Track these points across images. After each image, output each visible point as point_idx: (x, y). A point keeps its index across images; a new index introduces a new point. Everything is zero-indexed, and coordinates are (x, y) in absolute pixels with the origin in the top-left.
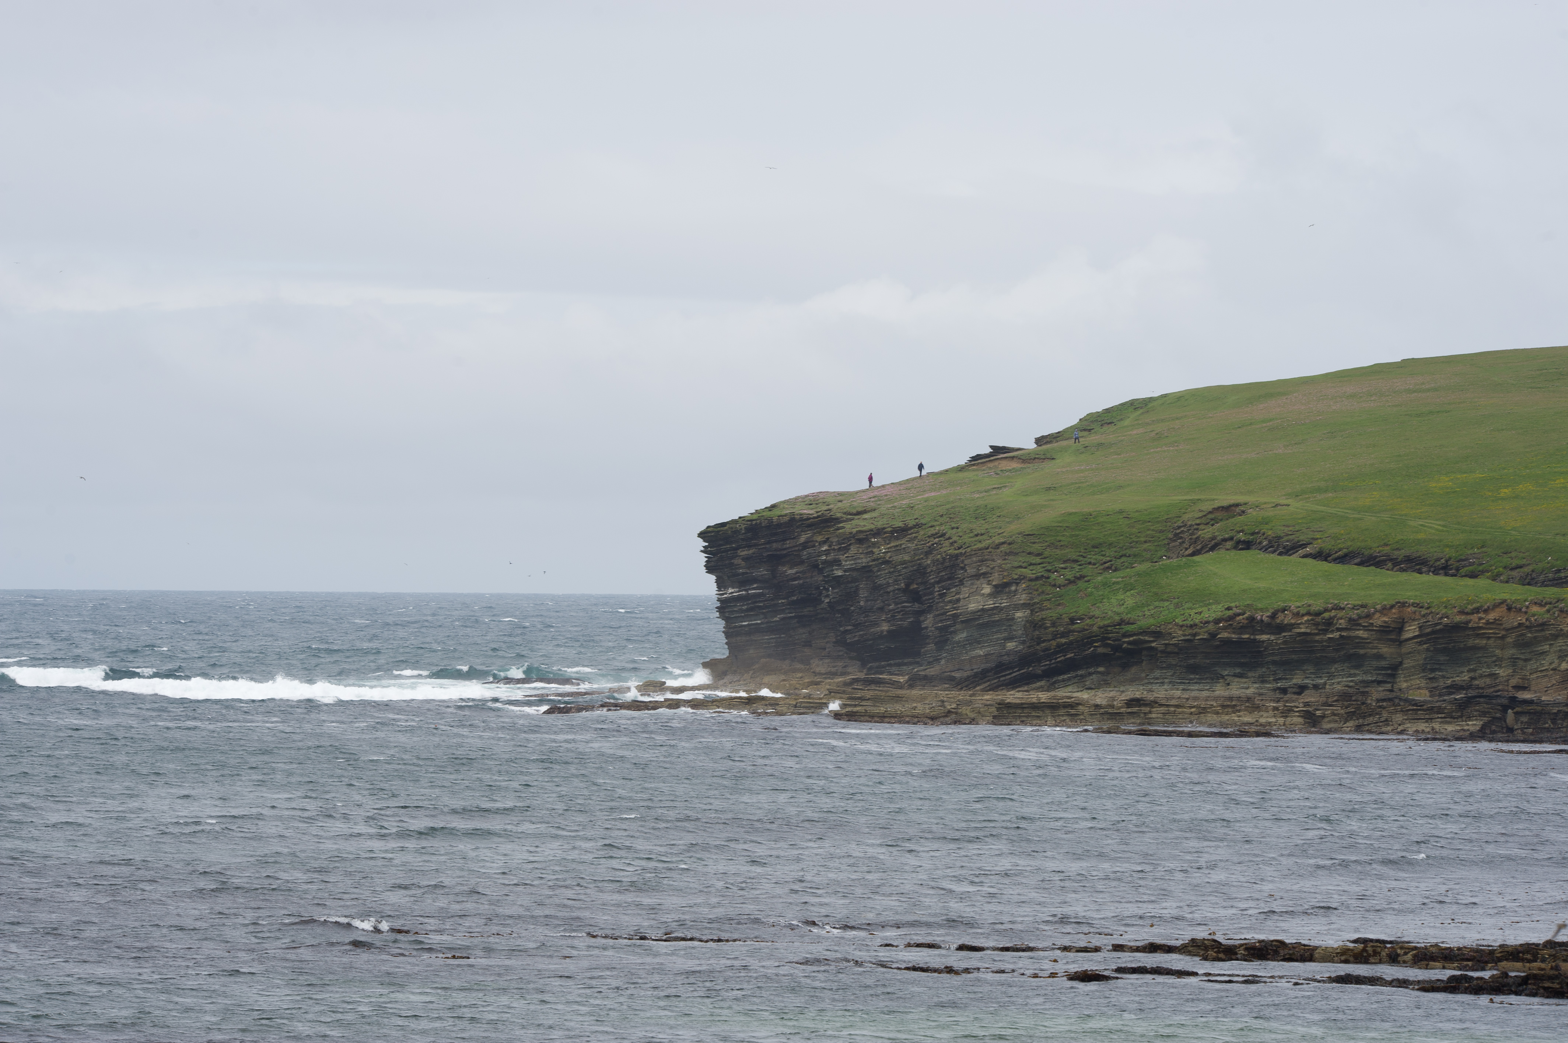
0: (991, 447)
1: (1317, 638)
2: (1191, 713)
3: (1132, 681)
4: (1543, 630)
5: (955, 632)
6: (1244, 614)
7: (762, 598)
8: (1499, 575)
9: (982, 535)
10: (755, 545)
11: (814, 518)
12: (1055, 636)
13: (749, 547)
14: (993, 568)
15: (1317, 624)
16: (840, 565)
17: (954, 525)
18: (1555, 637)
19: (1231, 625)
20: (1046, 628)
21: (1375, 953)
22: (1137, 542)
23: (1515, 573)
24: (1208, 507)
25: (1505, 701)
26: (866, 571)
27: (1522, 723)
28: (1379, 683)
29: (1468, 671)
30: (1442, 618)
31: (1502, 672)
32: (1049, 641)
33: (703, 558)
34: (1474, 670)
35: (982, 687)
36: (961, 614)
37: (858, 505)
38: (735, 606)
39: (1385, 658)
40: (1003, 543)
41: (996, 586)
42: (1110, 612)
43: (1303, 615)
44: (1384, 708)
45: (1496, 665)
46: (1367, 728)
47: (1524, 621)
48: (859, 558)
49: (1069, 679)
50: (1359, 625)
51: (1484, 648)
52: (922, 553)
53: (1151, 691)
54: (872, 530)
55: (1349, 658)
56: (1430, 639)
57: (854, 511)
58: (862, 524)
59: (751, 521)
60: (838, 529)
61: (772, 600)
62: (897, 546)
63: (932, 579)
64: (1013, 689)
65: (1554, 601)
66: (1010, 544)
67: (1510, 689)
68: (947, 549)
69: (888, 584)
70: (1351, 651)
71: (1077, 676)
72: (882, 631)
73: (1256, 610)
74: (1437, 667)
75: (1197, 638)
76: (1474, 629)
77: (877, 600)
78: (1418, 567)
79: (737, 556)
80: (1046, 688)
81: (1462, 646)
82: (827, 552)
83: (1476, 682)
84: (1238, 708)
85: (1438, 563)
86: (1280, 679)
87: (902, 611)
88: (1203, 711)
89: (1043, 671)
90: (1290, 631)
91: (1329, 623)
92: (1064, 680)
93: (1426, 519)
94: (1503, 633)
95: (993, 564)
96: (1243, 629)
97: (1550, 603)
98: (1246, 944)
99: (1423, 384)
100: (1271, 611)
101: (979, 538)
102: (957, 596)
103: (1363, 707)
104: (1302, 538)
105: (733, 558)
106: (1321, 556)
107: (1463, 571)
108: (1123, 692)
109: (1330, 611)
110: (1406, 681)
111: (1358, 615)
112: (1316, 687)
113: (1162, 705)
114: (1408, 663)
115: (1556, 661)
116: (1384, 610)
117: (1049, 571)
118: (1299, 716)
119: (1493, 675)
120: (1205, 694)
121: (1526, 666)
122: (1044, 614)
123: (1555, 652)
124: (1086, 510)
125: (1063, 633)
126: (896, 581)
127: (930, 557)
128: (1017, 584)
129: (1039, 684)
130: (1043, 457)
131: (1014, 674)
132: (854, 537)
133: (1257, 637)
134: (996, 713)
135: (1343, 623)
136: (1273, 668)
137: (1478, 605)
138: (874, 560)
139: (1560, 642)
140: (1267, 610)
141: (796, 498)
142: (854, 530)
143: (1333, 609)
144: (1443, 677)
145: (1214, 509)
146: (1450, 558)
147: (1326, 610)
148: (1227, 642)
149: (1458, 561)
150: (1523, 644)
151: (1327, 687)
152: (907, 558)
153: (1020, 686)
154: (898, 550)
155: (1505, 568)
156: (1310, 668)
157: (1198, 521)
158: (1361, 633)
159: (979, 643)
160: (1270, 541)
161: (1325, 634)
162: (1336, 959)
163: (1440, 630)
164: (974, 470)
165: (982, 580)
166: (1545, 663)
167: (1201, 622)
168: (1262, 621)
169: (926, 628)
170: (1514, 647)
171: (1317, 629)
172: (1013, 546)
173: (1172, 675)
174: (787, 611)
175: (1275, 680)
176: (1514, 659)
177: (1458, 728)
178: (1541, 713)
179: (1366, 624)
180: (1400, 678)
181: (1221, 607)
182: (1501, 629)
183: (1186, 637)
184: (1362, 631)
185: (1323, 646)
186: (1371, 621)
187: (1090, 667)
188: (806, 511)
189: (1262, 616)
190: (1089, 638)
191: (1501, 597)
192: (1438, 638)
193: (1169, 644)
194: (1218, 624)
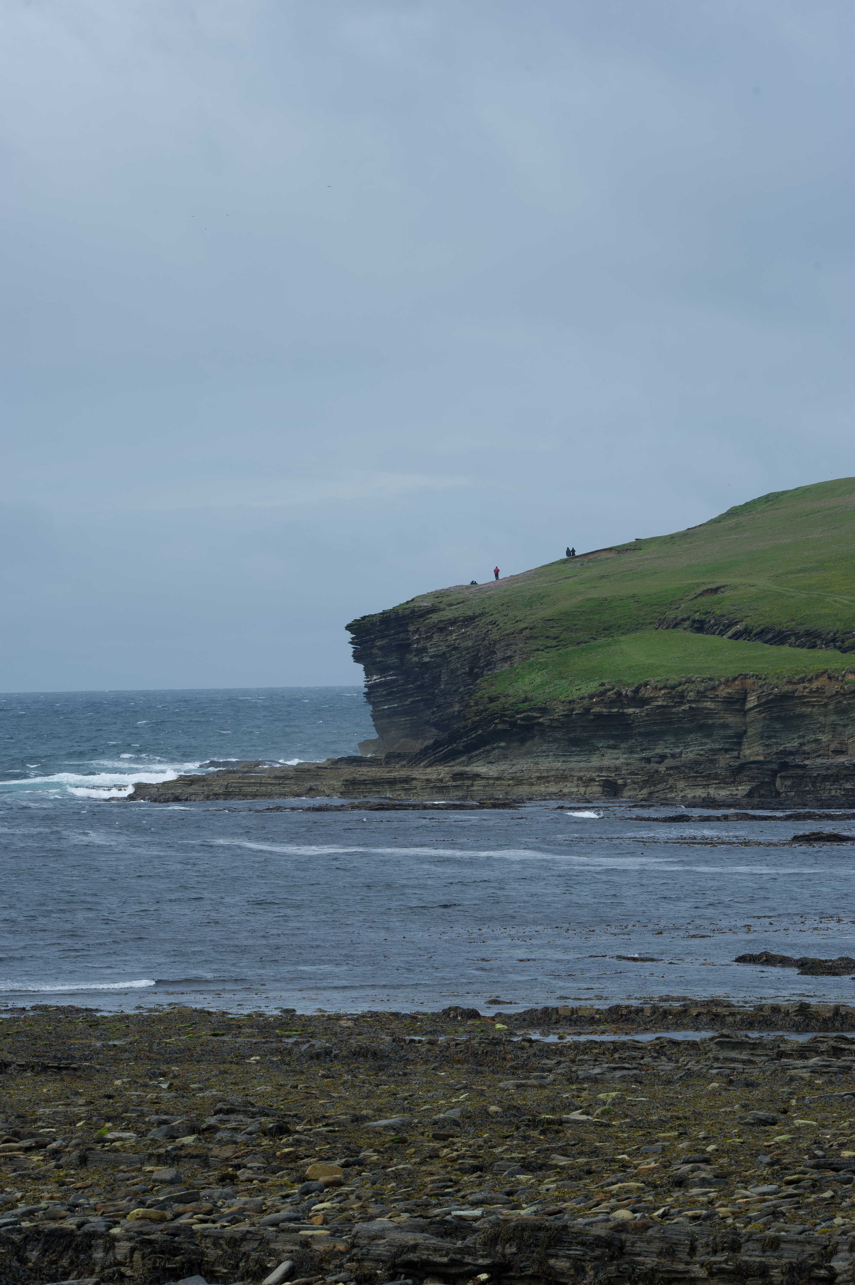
1: (674, 710)
3: (528, 754)
4: (854, 697)
6: (613, 689)
7: (397, 684)
9: (519, 621)
10: (388, 636)
12: (474, 715)
13: (383, 637)
14: (515, 651)
15: (672, 697)
16: (426, 652)
17: (506, 613)
19: (602, 700)
24: (702, 589)
25: (774, 766)
28: (727, 751)
29: (798, 738)
30: (773, 688)
31: (824, 738)
32: (470, 719)
33: (350, 649)
34: (803, 737)
38: (378, 691)
39: (731, 727)
40: (526, 628)
43: (661, 689)
45: (820, 731)
47: (839, 689)
48: (440, 646)
49: (480, 754)
50: (706, 697)
51: (809, 716)
52: (479, 639)
54: (450, 620)
55: (700, 728)
56: (766, 709)
58: (450, 614)
60: (430, 619)
61: (403, 685)
62: (464, 633)
63: (482, 662)
67: (830, 753)
68: (494, 636)
69: (457, 669)
70: (702, 722)
71: (485, 751)
72: (454, 712)
73: (624, 685)
74: (772, 734)
75: (574, 713)
76: (800, 698)
77: (452, 683)
78: (813, 642)
79: (376, 646)
80: (466, 763)
81: (792, 714)
82: (418, 641)
83: (805, 748)
86: (645, 749)
87: (468, 693)
89: (463, 747)
90: (648, 704)
91: (682, 696)
92: (476, 756)
93: (844, 595)
94: (826, 700)
96: (612, 703)
100: (636, 685)
104: (739, 616)
105: (372, 648)
107: (847, 643)
108: (514, 765)
109: (685, 684)
110: (749, 748)
111: (705, 687)
112: (673, 756)
114: (751, 731)
116: (727, 682)
119: (817, 741)
121: (844, 732)
125: (481, 711)
126: (462, 665)
132: (435, 626)
133: (625, 711)
135: (692, 695)
136: (640, 739)
137: (804, 675)
138: (447, 647)
140: (632, 685)
141: (433, 593)
142: (436, 621)
143: (686, 683)
144: (777, 743)
145: (704, 591)
147: (680, 684)
148: (599, 716)
149: (844, 634)
150: (842, 711)
152: (470, 644)
154: (464, 637)
158: (709, 704)
161: (680, 706)
163: (772, 699)
167: (579, 699)
168: (627, 695)
170: (834, 714)
171: (673, 702)
172: (534, 631)
173: (557, 749)
174: (415, 695)
175: (642, 750)
176: (834, 726)
177: (728, 793)
178: (803, 777)
179: (712, 696)
180: (745, 746)
181: (596, 684)
182: (822, 698)
183: (565, 713)
184: (709, 703)
185: (679, 718)
186: (716, 693)
187: (494, 743)
188: (426, 604)
189: (627, 691)
190: (492, 715)
191: (826, 667)
192: (772, 707)
193: (554, 719)
194: (592, 699)
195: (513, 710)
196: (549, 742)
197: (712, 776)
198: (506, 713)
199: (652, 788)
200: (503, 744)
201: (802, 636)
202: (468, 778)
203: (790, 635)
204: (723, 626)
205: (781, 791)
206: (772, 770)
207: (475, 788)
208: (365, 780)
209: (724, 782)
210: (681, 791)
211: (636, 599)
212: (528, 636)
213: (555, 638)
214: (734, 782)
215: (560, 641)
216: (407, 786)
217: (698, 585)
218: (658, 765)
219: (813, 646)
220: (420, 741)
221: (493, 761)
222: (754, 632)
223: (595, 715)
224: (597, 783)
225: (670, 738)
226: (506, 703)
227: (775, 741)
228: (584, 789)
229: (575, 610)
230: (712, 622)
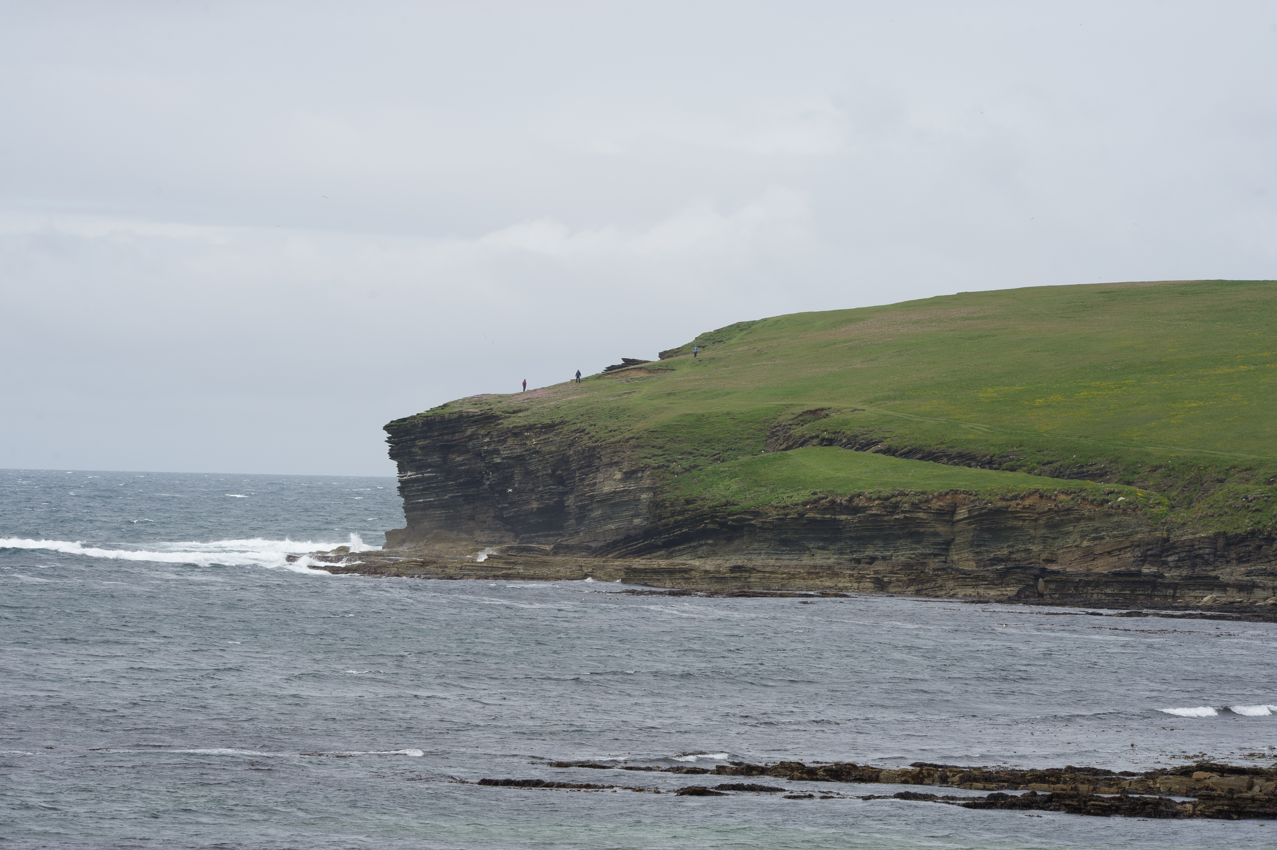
0: (623, 359)
1: (886, 518)
2: (783, 578)
3: (736, 551)
4: (1068, 514)
5: (592, 510)
6: (826, 498)
7: (435, 480)
8: (1033, 469)
9: (615, 431)
10: (430, 437)
11: (479, 415)
12: (673, 514)
13: (425, 438)
14: (624, 458)
15: (885, 507)
16: (499, 454)
17: (592, 423)
18: (1078, 520)
19: (816, 507)
20: (666, 508)
21: (929, 775)
22: (741, 439)
23: (1046, 468)
24: (798, 410)
25: (1037, 572)
26: (520, 459)
27: (1050, 589)
28: (936, 555)
29: (1007, 547)
30: (986, 504)
31: (1035, 548)
32: (668, 518)
33: (387, 447)
34: (1012, 546)
35: (613, 555)
36: (597, 495)
37: (515, 405)
38: (413, 486)
39: (940, 536)
40: (632, 438)
41: (625, 473)
42: (718, 495)
43: (874, 500)
44: (939, 576)
45: (1030, 542)
46: (925, 592)
47: (1053, 506)
48: (514, 449)
49: (684, 549)
50: (920, 508)
51: (1020, 528)
52: (566, 445)
53: (750, 560)
54: (525, 426)
55: (911, 535)
56: (977, 521)
57: (511, 410)
58: (517, 421)
59: (427, 417)
60: (498, 425)
61: (443, 482)
62: (545, 439)
63: (574, 466)
64: (639, 556)
65: (1077, 491)
66: (637, 439)
67: (1041, 562)
68: (586, 442)
69: (538, 470)
70: (913, 530)
71: (690, 547)
72: (532, 509)
73: (837, 495)
74: (982, 543)
75: (789, 517)
76: (1012, 512)
77: (528, 483)
78: (968, 462)
79: (415, 446)
80: (665, 556)
81: (1003, 526)
82: (488, 444)
83: (1014, 556)
84: (821, 575)
85: (985, 459)
86: (855, 551)
87: (549, 492)
88: (792, 576)
89: (663, 542)
90: (864, 512)
91: (896, 506)
92: (680, 550)
93: (975, 422)
94: (1036, 516)
95: (623, 455)
96: (825, 510)
97: (1075, 493)
98: (825, 767)
99: (974, 313)
100: (849, 496)
101: (613, 433)
102: (594, 481)
103: (922, 575)
104: (874, 437)
105: (412, 447)
106: (890, 451)
107: (1004, 466)
108: (728, 560)
109: (897, 496)
110: (957, 554)
111: (919, 500)
112: (884, 558)
113: (759, 572)
114: (958, 540)
115: (1079, 540)
116: (940, 496)
117: (669, 461)
118: (870, 582)
119: (1027, 551)
120: (794, 563)
121: (1054, 544)
122: (664, 496)
123: (1078, 532)
124: (700, 412)
125: (679, 511)
126: (544, 467)
127: (573, 448)
128: (643, 471)
129: (659, 553)
130: (665, 368)
131: (639, 545)
132: (510, 431)
133: (837, 517)
134: (624, 576)
135: (907, 507)
136: (849, 542)
137: (1016, 493)
138: (526, 451)
139: (1082, 524)
140: (845, 495)
141: (464, 399)
142: (511, 426)
143: (899, 495)
144: (987, 551)
145: (804, 412)
146: (994, 455)
147: (893, 496)
148: (812, 521)
149: (1001, 457)
150: (1052, 526)
151: (893, 558)
152: (553, 449)
153: (644, 555)
154: (546, 442)
155: (1038, 463)
156: (880, 543)
157: (790, 422)
158: (921, 515)
159: (611, 518)
160: (848, 439)
161: (892, 516)
162: (897, 779)
163: (985, 513)
164: (609, 378)
165: (614, 468)
166: (1070, 541)
167: (792, 504)
168: (841, 504)
169: (568, 506)
170: (1044, 528)
171: (885, 511)
172: (640, 440)
173: (768, 547)
174: (455, 491)
175: (851, 552)
176: (1044, 538)
177: (999, 593)
178: (1066, 582)
179: (925, 508)
180: (953, 552)
181: (808, 492)
182: (1034, 513)
183: (780, 516)
185: (890, 525)
186: (929, 505)
187: (701, 540)
188: (471, 410)
189: (844, 500)
191: (1038, 488)
192: (983, 520)
193: (766, 522)
194: (805, 506)
195: (724, 512)
196: (760, 541)
197: (981, 578)
198: (718, 514)
200: (710, 541)
201: (954, 458)
202: (746, 571)
203: (943, 455)
204: (860, 445)
205: (1045, 593)
206: (1034, 575)
207: (752, 580)
211: (731, 416)
214: (1001, 584)
219: (969, 466)
220: (455, 532)
222: (903, 450)
224: (868, 580)
227: (984, 548)
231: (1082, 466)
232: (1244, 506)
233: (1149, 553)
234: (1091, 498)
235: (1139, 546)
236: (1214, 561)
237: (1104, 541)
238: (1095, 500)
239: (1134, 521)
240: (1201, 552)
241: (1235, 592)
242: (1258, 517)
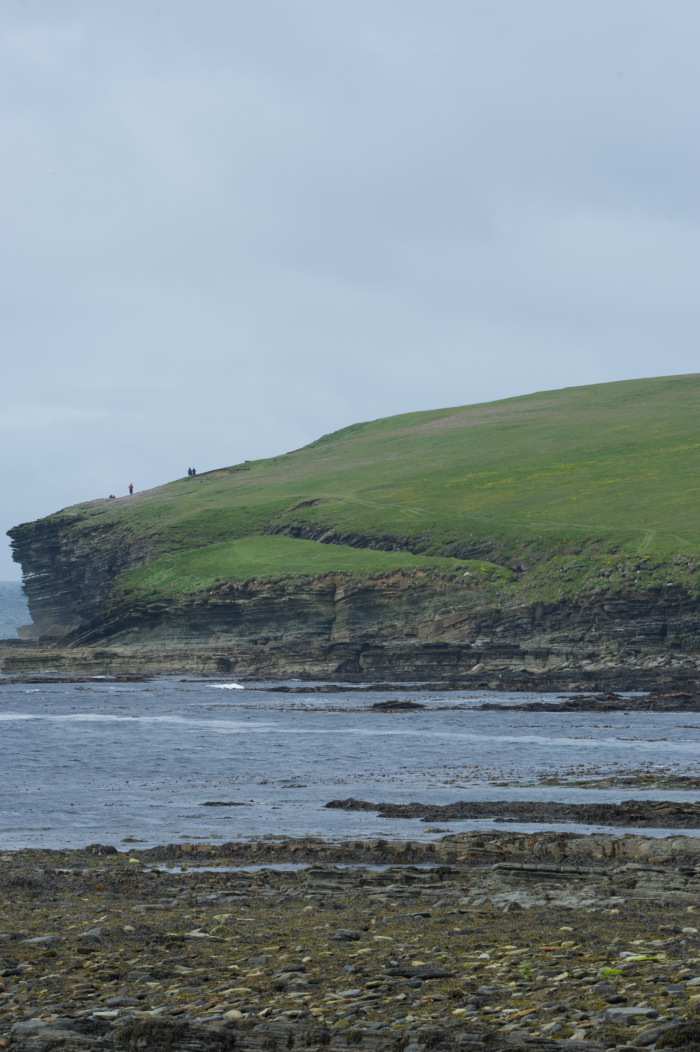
1: (276, 601)
2: (141, 663)
3: (157, 637)
4: (423, 591)
6: (226, 584)
7: (49, 580)
9: (150, 528)
10: (41, 540)
11: (72, 519)
12: (112, 605)
13: (38, 541)
14: (147, 553)
15: (275, 591)
16: (73, 554)
17: (139, 522)
18: (432, 595)
19: (218, 593)
24: (300, 502)
25: (358, 647)
26: (87, 557)
27: (368, 663)
28: (319, 634)
29: (377, 624)
30: (357, 583)
31: (399, 624)
33: (10, 551)
35: (72, 645)
38: (33, 586)
39: (323, 615)
40: (155, 534)
43: (265, 584)
45: (395, 619)
47: (411, 584)
48: (84, 548)
49: (117, 637)
50: (303, 590)
51: (387, 606)
52: (117, 543)
54: (93, 527)
55: (298, 616)
56: (351, 600)
60: (77, 526)
61: (54, 580)
62: (105, 538)
64: (88, 645)
65: (432, 568)
66: (159, 534)
67: (404, 636)
68: (129, 540)
69: (99, 567)
70: (299, 611)
71: (121, 635)
72: (96, 603)
73: (236, 581)
74: (357, 620)
75: (195, 603)
76: (379, 591)
77: (94, 579)
78: (390, 546)
79: (31, 549)
80: (105, 644)
81: (372, 604)
82: (66, 545)
83: (383, 632)
86: (252, 633)
87: (107, 587)
90: (255, 596)
91: (283, 589)
93: (415, 507)
94: (400, 593)
95: (146, 550)
96: (226, 595)
97: (430, 570)
100: (245, 581)
101: (148, 530)
104: (329, 524)
105: (28, 550)
110: (337, 632)
111: (302, 583)
112: (276, 639)
114: (339, 619)
115: (433, 614)
116: (320, 578)
118: (214, 663)
119: (393, 626)
121: (415, 619)
123: (432, 607)
124: (220, 507)
126: (103, 564)
127: (120, 546)
129: (101, 641)
131: (89, 635)
132: (81, 532)
133: (237, 601)
135: (291, 589)
136: (248, 625)
137: (382, 572)
138: (91, 550)
139: (436, 599)
140: (242, 581)
142: (81, 528)
143: (286, 579)
144: (360, 628)
145: (302, 504)
146: (410, 537)
147: (281, 580)
148: (215, 606)
149: (415, 539)
150: (413, 602)
152: (109, 547)
153: (91, 644)
154: (104, 541)
158: (305, 597)
161: (281, 598)
163: (356, 592)
166: (427, 616)
167: (199, 592)
168: (238, 589)
170: (406, 604)
171: (275, 594)
172: (162, 536)
173: (180, 633)
174: (64, 589)
175: (250, 634)
176: (407, 614)
177: (321, 669)
178: (381, 656)
179: (307, 590)
180: (334, 630)
181: (212, 580)
182: (397, 591)
183: (187, 603)
184: (305, 595)
185: (280, 607)
186: (311, 587)
187: (129, 628)
188: (73, 514)
189: (238, 585)
190: (127, 605)
191: (400, 566)
192: (357, 599)
193: (178, 609)
194: (210, 592)
195: (144, 601)
196: (174, 627)
197: (308, 655)
198: (139, 603)
199: (258, 665)
200: (136, 629)
201: (381, 541)
202: (108, 657)
203: (371, 540)
204: (317, 532)
205: (364, 667)
206: (356, 650)
207: (113, 665)
208: (22, 659)
209: (317, 660)
210: (282, 667)
211: (245, 510)
212: (157, 540)
213: (179, 542)
214: (325, 660)
215: (183, 544)
216: (57, 664)
217: (296, 498)
218: (263, 646)
219: (390, 549)
220: (68, 626)
221: (128, 643)
222: (342, 537)
223: (211, 605)
224: (213, 661)
225: (273, 624)
226: (139, 595)
227: (359, 626)
228: (202, 665)
229: (195, 519)
230: (308, 529)
231: (475, 544)
232: (560, 576)
233: (483, 624)
234: (442, 574)
235: (475, 618)
236: (532, 630)
237: (451, 615)
238: (445, 576)
239: (476, 594)
240: (520, 622)
241: (532, 660)
242: (569, 586)
